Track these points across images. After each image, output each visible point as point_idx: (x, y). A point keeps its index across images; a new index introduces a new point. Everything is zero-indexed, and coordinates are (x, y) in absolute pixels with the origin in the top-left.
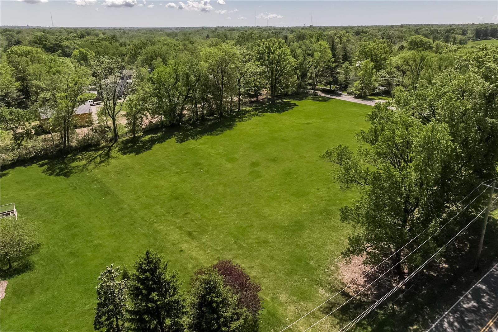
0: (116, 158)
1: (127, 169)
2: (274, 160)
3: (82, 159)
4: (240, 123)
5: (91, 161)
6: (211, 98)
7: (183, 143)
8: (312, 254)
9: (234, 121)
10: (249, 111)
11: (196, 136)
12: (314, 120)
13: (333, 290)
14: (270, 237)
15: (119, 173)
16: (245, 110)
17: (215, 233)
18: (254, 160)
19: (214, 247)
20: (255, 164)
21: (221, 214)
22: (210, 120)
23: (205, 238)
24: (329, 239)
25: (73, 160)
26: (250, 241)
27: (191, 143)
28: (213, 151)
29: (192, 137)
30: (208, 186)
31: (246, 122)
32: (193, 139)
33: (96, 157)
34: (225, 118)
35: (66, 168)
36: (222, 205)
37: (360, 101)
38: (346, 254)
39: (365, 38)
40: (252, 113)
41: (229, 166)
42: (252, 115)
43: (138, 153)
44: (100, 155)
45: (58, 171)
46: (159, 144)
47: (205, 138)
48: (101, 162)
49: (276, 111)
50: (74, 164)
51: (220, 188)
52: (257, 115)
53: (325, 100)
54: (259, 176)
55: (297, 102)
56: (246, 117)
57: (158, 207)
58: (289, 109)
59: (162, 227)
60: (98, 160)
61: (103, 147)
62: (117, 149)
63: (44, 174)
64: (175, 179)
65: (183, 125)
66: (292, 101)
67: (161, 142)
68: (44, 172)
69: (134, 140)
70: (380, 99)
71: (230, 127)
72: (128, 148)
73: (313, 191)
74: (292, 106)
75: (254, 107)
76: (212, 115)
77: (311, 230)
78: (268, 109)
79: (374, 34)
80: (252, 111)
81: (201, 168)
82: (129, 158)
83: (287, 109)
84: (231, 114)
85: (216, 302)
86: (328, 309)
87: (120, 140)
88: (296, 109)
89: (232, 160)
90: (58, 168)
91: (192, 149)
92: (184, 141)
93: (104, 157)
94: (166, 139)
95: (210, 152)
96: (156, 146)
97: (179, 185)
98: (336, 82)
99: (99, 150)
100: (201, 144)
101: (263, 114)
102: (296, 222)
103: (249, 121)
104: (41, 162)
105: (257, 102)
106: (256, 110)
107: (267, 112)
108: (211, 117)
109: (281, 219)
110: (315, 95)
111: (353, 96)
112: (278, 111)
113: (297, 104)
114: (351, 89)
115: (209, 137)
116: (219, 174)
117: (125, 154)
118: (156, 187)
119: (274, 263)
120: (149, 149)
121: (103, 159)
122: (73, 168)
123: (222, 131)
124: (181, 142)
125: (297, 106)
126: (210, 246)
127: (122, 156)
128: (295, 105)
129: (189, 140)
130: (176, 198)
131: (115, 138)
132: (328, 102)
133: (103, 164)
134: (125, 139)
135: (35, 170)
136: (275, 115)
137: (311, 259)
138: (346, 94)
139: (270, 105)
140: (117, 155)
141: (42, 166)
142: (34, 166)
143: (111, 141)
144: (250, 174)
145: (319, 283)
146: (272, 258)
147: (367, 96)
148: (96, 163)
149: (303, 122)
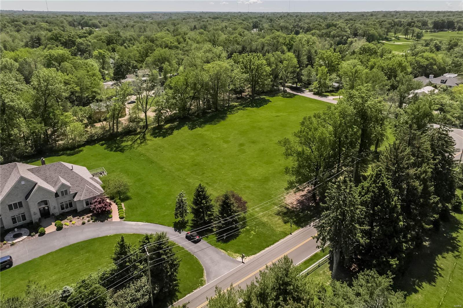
0: (151, 140)
1: (159, 147)
2: (253, 142)
3: (128, 141)
4: (230, 115)
5: (134, 142)
6: (210, 98)
7: (193, 130)
8: (272, 192)
9: (226, 114)
10: (236, 106)
11: (201, 125)
12: (281, 114)
13: (281, 207)
14: (251, 185)
15: (156, 150)
16: (233, 105)
17: (221, 183)
18: (241, 142)
19: (222, 190)
20: (241, 145)
21: (223, 174)
22: (209, 113)
23: (216, 186)
24: (282, 185)
25: (122, 141)
26: (240, 187)
27: (199, 130)
28: (214, 136)
29: (198, 126)
30: (214, 158)
31: (234, 115)
32: (200, 127)
33: (137, 139)
34: (219, 111)
35: (119, 147)
36: (223, 169)
37: (317, 97)
38: (287, 189)
39: (334, 31)
40: (238, 107)
41: (225, 146)
42: (239, 109)
43: (164, 137)
44: (139, 138)
45: (115, 149)
46: (177, 131)
47: (207, 127)
48: (141, 143)
49: (255, 106)
50: (124, 144)
51: (221, 160)
52: (242, 109)
53: (292, 96)
54: (244, 152)
55: (271, 99)
56: (234, 111)
57: (186, 170)
58: (264, 104)
59: (191, 180)
60: (139, 141)
61: (139, 133)
62: (149, 134)
63: (106, 150)
64: (192, 154)
65: (191, 117)
66: (267, 98)
67: (178, 129)
68: (105, 149)
69: (159, 128)
70: (333, 95)
71: (223, 118)
72: (156, 133)
73: (276, 161)
74: (266, 102)
75: (239, 102)
76: (210, 109)
77: (273, 181)
78: (250, 104)
79: (343, 27)
80: (238, 106)
81: (208, 147)
82: (159, 140)
83: (263, 104)
84: (223, 109)
85: (230, 203)
86: (278, 214)
87: (149, 127)
88: (269, 104)
89: (227, 142)
90: (114, 147)
91: (200, 134)
92: (194, 129)
93: (142, 140)
94: (182, 127)
95: (212, 137)
96: (176, 132)
97: (196, 158)
98: (300, 81)
99: (137, 134)
100: (205, 131)
101: (246, 108)
102: (265, 177)
103: (236, 114)
104: (101, 143)
105: (242, 98)
106: (241, 105)
107: (249, 107)
108: (210, 111)
109: (257, 176)
110: (284, 92)
111: (313, 93)
112: (257, 106)
113: (270, 100)
114: (312, 87)
115: (210, 126)
116: (219, 151)
117: (155, 137)
118: (182, 159)
119: (253, 196)
120: (171, 134)
121: (142, 141)
122: (124, 146)
123: (219, 121)
124: (192, 130)
125: (271, 101)
126: (219, 189)
127: (154, 139)
128: (269, 101)
129: (196, 127)
130: (196, 165)
131: (146, 126)
132: (293, 98)
133: (143, 144)
134: (152, 127)
135: (98, 148)
136: (254, 109)
137: (272, 194)
138: (308, 91)
139: (251, 100)
140: (150, 138)
141: (102, 145)
142: (97, 145)
143: (143, 128)
144: (239, 151)
145: (275, 204)
146: (252, 194)
147: (323, 92)
148: (138, 143)
149: (274, 115)
